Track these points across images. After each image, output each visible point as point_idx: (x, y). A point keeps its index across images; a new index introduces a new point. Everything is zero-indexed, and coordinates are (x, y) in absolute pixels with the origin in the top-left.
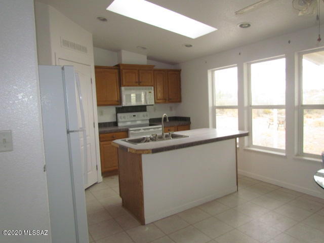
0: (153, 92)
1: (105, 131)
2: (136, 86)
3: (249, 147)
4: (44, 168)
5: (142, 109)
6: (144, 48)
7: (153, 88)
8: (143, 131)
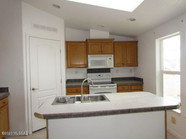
0: (113, 58)
1: (71, 86)
2: (99, 54)
6: (103, 26)
7: (113, 55)
8: (100, 87)
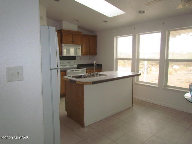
0: (80, 48)
2: (71, 44)
3: (137, 82)
4: (42, 92)
5: (73, 58)
6: (78, 21)
7: (81, 45)
